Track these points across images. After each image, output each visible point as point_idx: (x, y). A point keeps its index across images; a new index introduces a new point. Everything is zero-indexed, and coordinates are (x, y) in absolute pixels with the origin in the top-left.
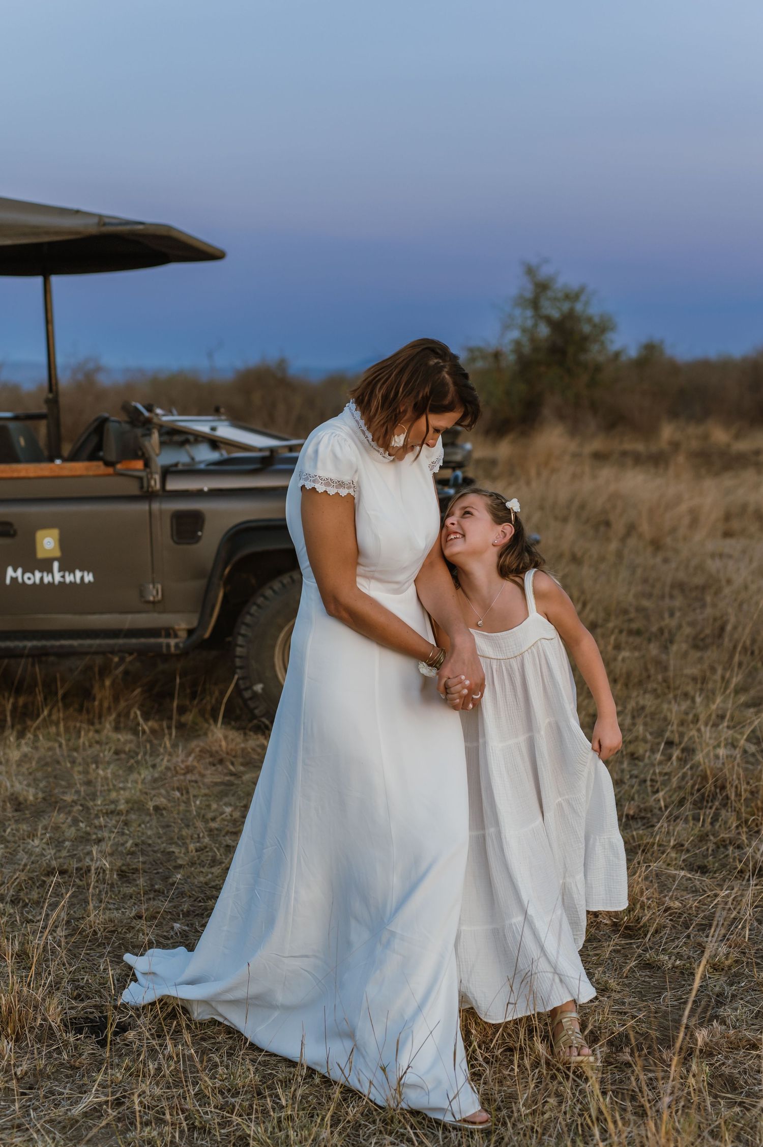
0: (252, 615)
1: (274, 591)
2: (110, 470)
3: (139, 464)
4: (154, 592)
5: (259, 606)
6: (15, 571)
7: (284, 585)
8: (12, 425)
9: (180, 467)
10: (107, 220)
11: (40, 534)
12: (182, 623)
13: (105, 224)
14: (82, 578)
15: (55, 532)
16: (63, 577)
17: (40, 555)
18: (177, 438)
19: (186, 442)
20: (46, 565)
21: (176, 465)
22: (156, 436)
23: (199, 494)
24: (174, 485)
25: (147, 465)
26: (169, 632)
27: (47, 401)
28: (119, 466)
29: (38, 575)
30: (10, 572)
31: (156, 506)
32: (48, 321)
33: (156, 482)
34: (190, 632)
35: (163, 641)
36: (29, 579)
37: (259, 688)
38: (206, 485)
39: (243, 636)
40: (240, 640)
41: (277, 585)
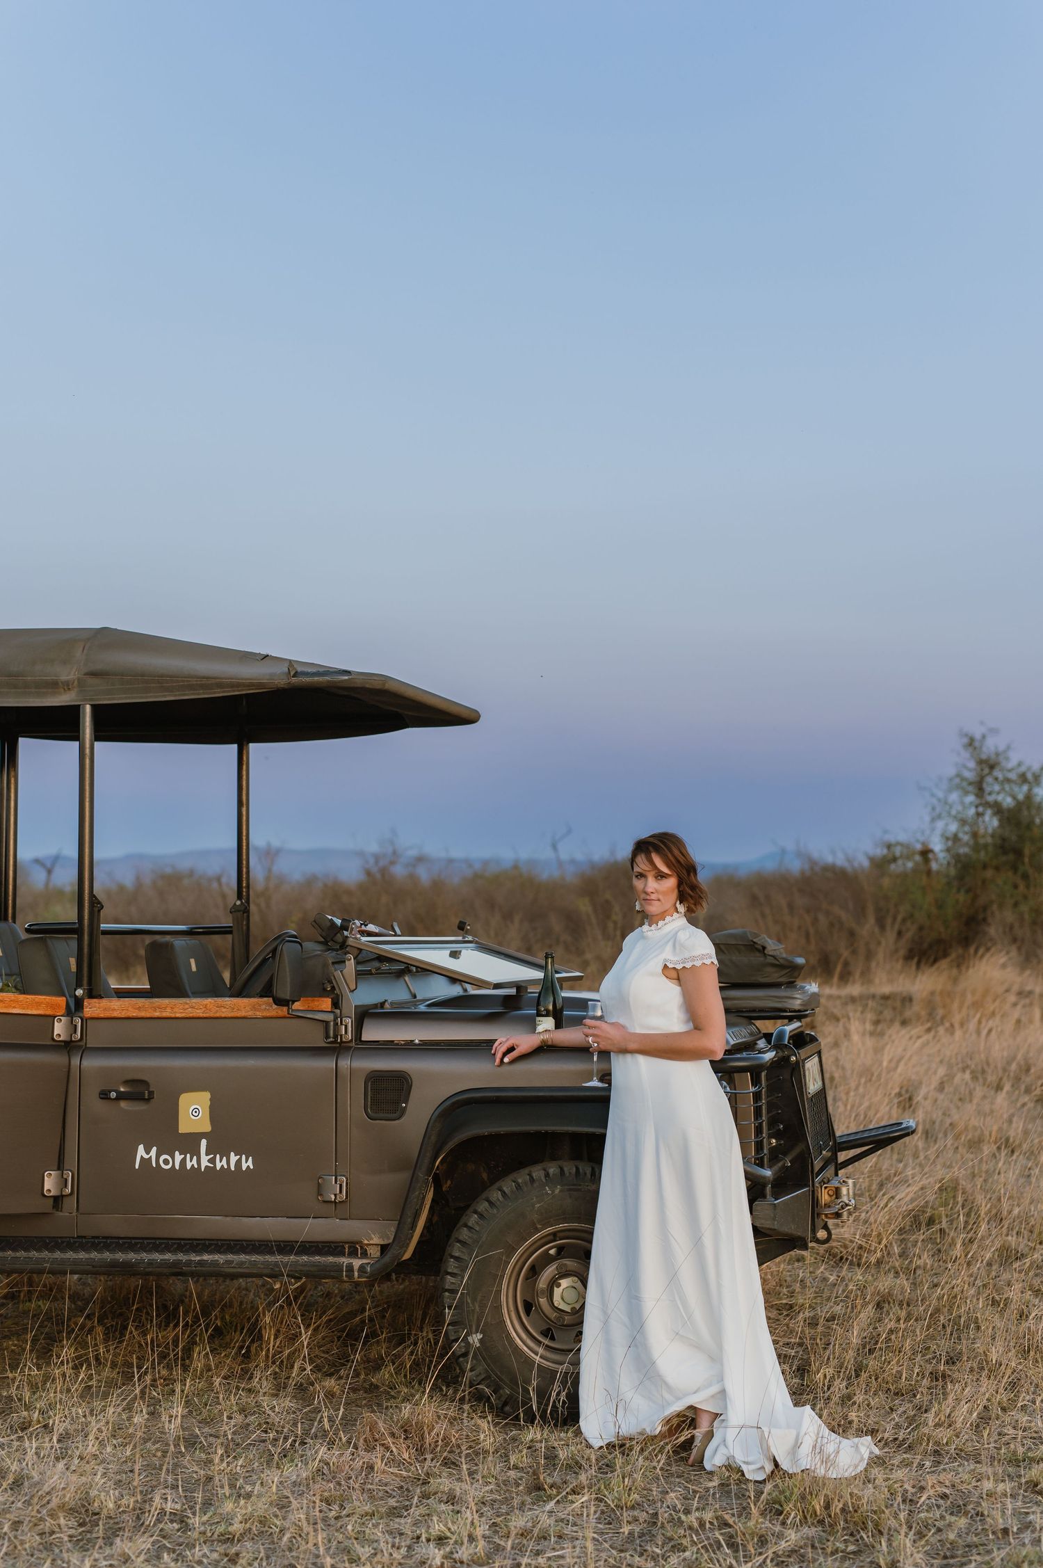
0: (470, 1228)
1: (504, 1194)
2: (283, 1011)
3: (326, 1003)
4: (335, 1189)
5: (481, 1216)
6: (148, 1152)
7: (518, 1187)
8: (179, 943)
9: (387, 1007)
10: (299, 669)
11: (184, 1099)
12: (374, 1236)
13: (296, 674)
14: (239, 1163)
15: (206, 1096)
16: (212, 1161)
17: (183, 1129)
18: (385, 966)
19: (400, 974)
20: (189, 1144)
21: (382, 1005)
22: (351, 964)
23: (408, 1048)
24: (372, 1033)
25: (336, 1004)
26: (355, 1248)
27: (234, 910)
28: (297, 1005)
29: (178, 1157)
30: (141, 1151)
31: (345, 1063)
32: (242, 803)
33: (347, 1029)
34: (384, 1248)
35: (345, 1261)
36: (166, 1162)
37: (475, 1339)
38: (418, 1034)
39: (457, 1258)
40: (451, 1265)
41: (507, 1185)
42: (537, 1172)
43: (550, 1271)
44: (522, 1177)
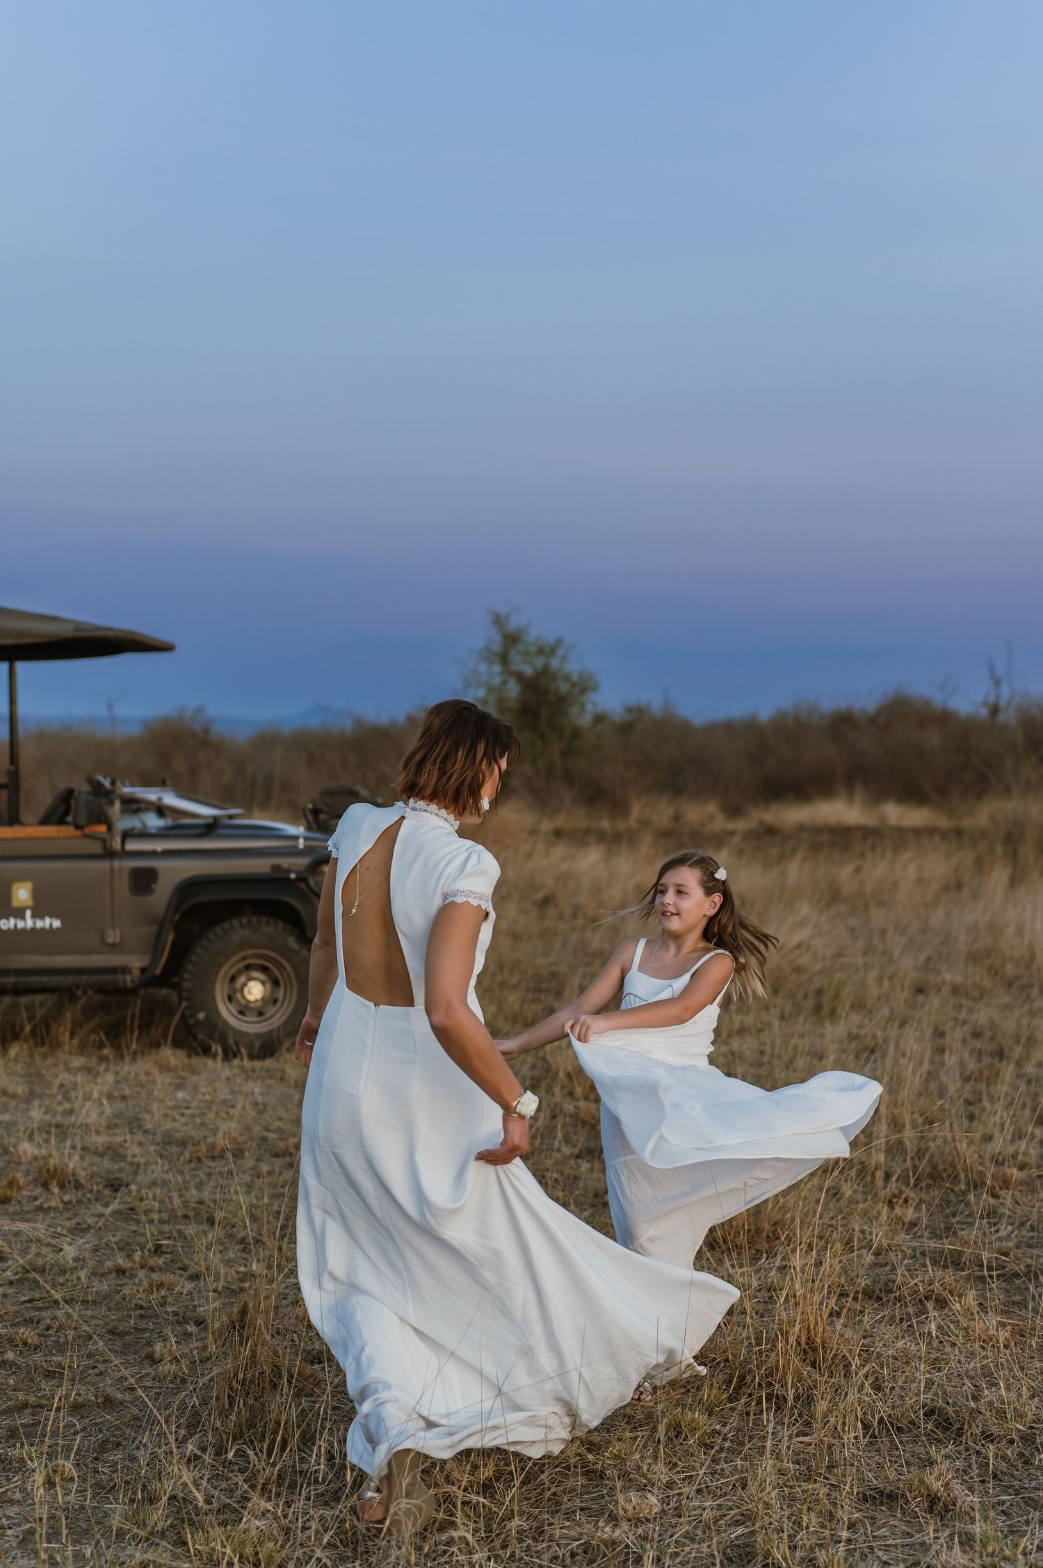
0: (197, 955)
2: (79, 833)
3: (103, 828)
4: (113, 936)
5: (203, 948)
7: (225, 931)
9: (136, 831)
11: (15, 887)
12: (136, 962)
13: (80, 630)
15: (29, 885)
17: (15, 904)
18: (134, 806)
19: (138, 810)
20: (20, 914)
21: (133, 829)
22: (118, 805)
23: (153, 854)
24: (132, 846)
25: (110, 828)
26: (125, 970)
27: (9, 773)
28: (86, 830)
31: (117, 864)
32: (12, 702)
33: (117, 844)
34: (143, 970)
35: (120, 977)
37: (201, 1016)
38: (159, 846)
39: (190, 972)
40: (187, 976)
41: (218, 930)
42: (235, 922)
43: (242, 979)
44: (226, 925)
